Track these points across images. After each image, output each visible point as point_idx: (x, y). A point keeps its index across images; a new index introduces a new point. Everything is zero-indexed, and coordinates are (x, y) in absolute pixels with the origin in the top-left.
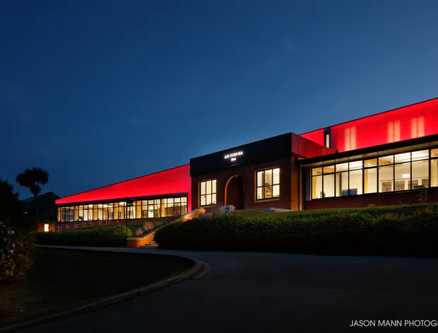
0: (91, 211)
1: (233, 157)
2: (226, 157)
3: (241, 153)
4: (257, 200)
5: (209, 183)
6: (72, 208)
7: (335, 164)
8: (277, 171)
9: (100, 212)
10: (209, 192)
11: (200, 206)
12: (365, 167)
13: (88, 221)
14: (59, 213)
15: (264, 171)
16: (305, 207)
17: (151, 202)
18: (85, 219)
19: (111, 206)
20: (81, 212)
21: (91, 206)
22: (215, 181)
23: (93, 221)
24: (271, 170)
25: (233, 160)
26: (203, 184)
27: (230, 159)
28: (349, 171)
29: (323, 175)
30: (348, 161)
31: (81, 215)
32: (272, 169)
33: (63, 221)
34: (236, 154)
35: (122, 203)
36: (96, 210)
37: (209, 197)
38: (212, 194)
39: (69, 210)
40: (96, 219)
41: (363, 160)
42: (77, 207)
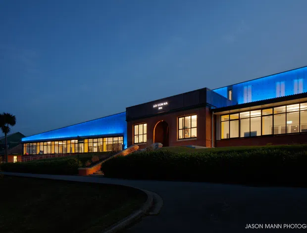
0: (49, 147)
1: (160, 106)
2: (154, 106)
3: (166, 103)
4: (179, 139)
5: (141, 126)
6: (35, 144)
7: (239, 112)
8: (195, 117)
9: (57, 147)
10: (141, 133)
11: (134, 143)
12: (263, 114)
13: (47, 154)
14: (25, 148)
15: (184, 117)
16: (216, 145)
17: (95, 140)
18: (45, 153)
19: (64, 143)
20: (42, 147)
21: (49, 143)
22: (145, 125)
23: (51, 154)
24: (190, 117)
25: (159, 108)
26: (136, 127)
27: (158, 107)
28: (250, 118)
29: (230, 120)
30: (250, 110)
31: (42, 150)
32: (191, 115)
33: (28, 154)
34: (162, 104)
35: (73, 141)
36: (53, 146)
37: (141, 137)
38: (143, 134)
39: (33, 146)
40: (53, 153)
41: (262, 109)
42: (38, 144)
